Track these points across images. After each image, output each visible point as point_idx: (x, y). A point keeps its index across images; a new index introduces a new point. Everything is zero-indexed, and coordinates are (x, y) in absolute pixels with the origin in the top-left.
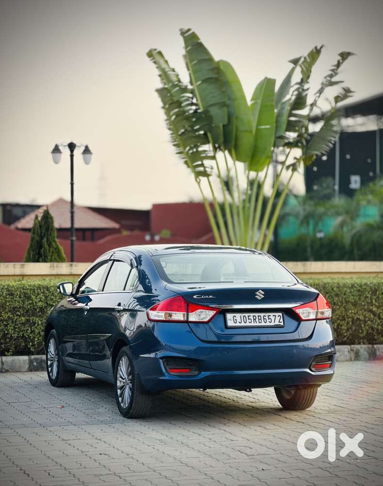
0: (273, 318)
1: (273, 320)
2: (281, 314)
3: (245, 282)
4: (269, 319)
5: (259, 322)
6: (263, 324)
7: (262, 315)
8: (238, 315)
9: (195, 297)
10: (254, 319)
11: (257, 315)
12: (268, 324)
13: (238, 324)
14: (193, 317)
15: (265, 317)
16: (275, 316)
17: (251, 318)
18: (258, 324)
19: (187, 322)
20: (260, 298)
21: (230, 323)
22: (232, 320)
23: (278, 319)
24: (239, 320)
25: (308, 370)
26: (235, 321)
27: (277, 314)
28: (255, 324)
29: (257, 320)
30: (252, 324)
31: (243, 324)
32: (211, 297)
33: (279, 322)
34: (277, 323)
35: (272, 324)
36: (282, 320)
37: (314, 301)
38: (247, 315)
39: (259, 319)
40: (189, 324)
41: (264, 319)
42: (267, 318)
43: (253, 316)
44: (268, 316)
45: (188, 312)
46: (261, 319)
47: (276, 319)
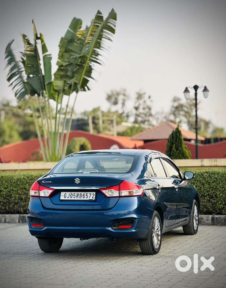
0: (89, 195)
1: (89, 197)
2: (95, 193)
3: (90, 173)
4: (86, 196)
5: (80, 198)
6: (82, 199)
7: (83, 193)
8: (68, 193)
9: (43, 182)
10: (77, 196)
11: (79, 193)
12: (85, 199)
13: (67, 199)
14: (42, 194)
15: (84, 195)
16: (91, 194)
17: (76, 195)
18: (79, 199)
19: (39, 197)
20: (78, 183)
21: (62, 198)
22: (63, 196)
23: (92, 196)
24: (67, 196)
25: (110, 229)
26: (65, 197)
27: (92, 193)
28: (77, 199)
29: (79, 196)
30: (76, 199)
31: (70, 199)
32: (50, 182)
33: (92, 198)
34: (91, 198)
35: (88, 199)
36: (94, 197)
37: (118, 185)
38: (73, 193)
39: (80, 196)
40: (40, 198)
41: (83, 196)
42: (85, 195)
43: (77, 194)
44: (86, 194)
45: (39, 190)
46: (81, 196)
47: (91, 196)
